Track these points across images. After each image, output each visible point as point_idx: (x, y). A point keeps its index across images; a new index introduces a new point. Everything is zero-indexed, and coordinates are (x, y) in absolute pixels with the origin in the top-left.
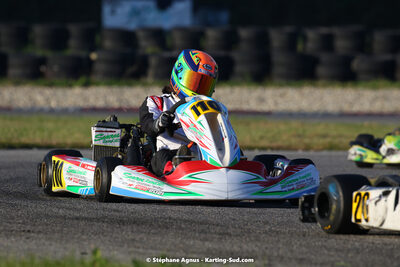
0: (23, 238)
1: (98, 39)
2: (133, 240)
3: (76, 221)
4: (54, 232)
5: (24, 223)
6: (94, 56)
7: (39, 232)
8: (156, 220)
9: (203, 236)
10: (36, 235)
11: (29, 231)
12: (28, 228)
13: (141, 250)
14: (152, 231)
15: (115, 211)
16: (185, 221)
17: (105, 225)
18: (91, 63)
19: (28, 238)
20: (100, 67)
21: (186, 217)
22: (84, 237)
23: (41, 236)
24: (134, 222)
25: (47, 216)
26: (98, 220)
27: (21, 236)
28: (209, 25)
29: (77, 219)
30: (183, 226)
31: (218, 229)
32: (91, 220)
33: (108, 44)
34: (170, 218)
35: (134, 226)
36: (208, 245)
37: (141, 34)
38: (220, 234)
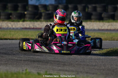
0: (5, 66)
1: (27, 7)
2: (37, 67)
3: (20, 61)
4: (14, 64)
5: (5, 61)
6: (26, 13)
7: (10, 64)
8: (44, 61)
9: (58, 65)
10: (9, 65)
11: (7, 64)
12: (6, 63)
13: (40, 69)
14: (43, 64)
15: (32, 58)
16: (53, 61)
17: (29, 62)
18: (25, 15)
19: (6, 66)
20: (27, 16)
21: (53, 60)
22: (23, 66)
23: (10, 65)
24: (38, 61)
25: (12, 59)
26: (27, 61)
27: (4, 65)
28: (60, 4)
29: (21, 60)
30: (52, 62)
31: (62, 63)
32: (25, 61)
33: (30, 9)
34: (48, 60)
35: (38, 62)
36: (60, 68)
37: (39, 6)
38: (63, 65)
